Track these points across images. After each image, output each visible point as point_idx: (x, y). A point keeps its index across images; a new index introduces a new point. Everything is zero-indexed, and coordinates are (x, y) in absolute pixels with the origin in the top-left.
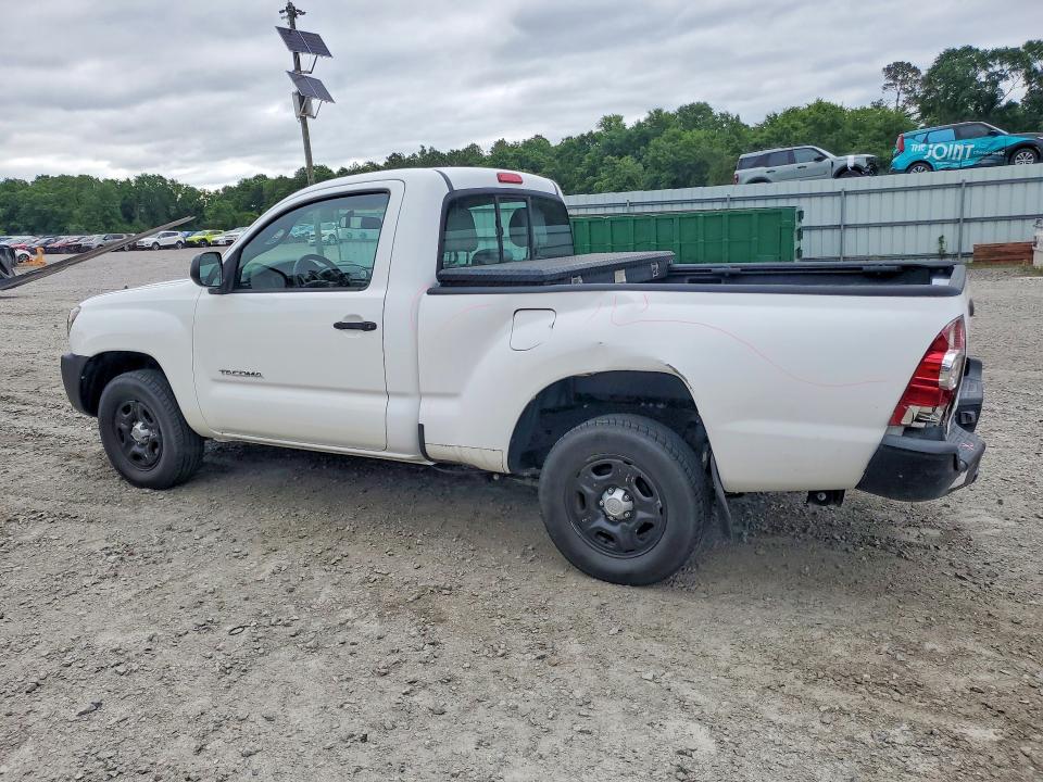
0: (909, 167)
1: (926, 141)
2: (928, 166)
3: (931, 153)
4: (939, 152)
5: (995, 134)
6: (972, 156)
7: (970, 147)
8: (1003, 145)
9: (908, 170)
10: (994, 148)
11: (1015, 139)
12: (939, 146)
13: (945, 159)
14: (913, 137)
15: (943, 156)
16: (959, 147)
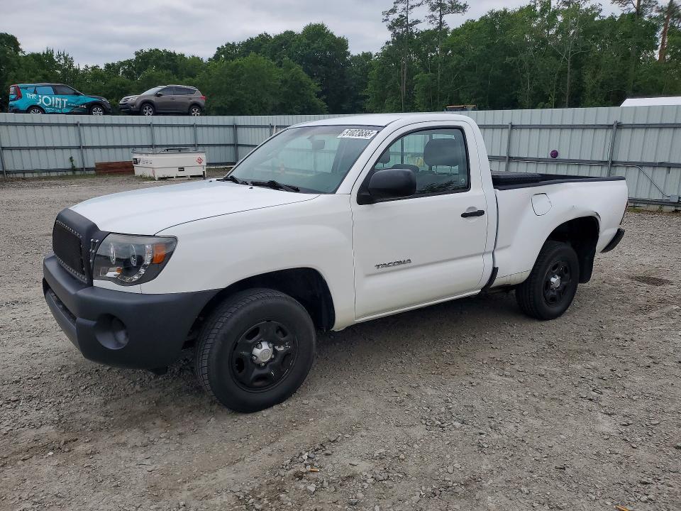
0: (28, 109)
1: (35, 92)
2: (41, 110)
3: (41, 102)
4: (46, 101)
5: (78, 94)
6: (67, 106)
7: (65, 100)
8: (84, 102)
9: (28, 111)
10: (79, 102)
11: (89, 99)
12: (46, 96)
13: (51, 106)
14: (26, 88)
15: (50, 104)
16: (58, 99)
